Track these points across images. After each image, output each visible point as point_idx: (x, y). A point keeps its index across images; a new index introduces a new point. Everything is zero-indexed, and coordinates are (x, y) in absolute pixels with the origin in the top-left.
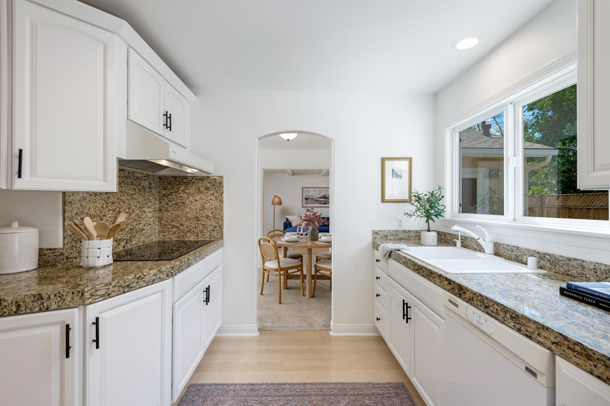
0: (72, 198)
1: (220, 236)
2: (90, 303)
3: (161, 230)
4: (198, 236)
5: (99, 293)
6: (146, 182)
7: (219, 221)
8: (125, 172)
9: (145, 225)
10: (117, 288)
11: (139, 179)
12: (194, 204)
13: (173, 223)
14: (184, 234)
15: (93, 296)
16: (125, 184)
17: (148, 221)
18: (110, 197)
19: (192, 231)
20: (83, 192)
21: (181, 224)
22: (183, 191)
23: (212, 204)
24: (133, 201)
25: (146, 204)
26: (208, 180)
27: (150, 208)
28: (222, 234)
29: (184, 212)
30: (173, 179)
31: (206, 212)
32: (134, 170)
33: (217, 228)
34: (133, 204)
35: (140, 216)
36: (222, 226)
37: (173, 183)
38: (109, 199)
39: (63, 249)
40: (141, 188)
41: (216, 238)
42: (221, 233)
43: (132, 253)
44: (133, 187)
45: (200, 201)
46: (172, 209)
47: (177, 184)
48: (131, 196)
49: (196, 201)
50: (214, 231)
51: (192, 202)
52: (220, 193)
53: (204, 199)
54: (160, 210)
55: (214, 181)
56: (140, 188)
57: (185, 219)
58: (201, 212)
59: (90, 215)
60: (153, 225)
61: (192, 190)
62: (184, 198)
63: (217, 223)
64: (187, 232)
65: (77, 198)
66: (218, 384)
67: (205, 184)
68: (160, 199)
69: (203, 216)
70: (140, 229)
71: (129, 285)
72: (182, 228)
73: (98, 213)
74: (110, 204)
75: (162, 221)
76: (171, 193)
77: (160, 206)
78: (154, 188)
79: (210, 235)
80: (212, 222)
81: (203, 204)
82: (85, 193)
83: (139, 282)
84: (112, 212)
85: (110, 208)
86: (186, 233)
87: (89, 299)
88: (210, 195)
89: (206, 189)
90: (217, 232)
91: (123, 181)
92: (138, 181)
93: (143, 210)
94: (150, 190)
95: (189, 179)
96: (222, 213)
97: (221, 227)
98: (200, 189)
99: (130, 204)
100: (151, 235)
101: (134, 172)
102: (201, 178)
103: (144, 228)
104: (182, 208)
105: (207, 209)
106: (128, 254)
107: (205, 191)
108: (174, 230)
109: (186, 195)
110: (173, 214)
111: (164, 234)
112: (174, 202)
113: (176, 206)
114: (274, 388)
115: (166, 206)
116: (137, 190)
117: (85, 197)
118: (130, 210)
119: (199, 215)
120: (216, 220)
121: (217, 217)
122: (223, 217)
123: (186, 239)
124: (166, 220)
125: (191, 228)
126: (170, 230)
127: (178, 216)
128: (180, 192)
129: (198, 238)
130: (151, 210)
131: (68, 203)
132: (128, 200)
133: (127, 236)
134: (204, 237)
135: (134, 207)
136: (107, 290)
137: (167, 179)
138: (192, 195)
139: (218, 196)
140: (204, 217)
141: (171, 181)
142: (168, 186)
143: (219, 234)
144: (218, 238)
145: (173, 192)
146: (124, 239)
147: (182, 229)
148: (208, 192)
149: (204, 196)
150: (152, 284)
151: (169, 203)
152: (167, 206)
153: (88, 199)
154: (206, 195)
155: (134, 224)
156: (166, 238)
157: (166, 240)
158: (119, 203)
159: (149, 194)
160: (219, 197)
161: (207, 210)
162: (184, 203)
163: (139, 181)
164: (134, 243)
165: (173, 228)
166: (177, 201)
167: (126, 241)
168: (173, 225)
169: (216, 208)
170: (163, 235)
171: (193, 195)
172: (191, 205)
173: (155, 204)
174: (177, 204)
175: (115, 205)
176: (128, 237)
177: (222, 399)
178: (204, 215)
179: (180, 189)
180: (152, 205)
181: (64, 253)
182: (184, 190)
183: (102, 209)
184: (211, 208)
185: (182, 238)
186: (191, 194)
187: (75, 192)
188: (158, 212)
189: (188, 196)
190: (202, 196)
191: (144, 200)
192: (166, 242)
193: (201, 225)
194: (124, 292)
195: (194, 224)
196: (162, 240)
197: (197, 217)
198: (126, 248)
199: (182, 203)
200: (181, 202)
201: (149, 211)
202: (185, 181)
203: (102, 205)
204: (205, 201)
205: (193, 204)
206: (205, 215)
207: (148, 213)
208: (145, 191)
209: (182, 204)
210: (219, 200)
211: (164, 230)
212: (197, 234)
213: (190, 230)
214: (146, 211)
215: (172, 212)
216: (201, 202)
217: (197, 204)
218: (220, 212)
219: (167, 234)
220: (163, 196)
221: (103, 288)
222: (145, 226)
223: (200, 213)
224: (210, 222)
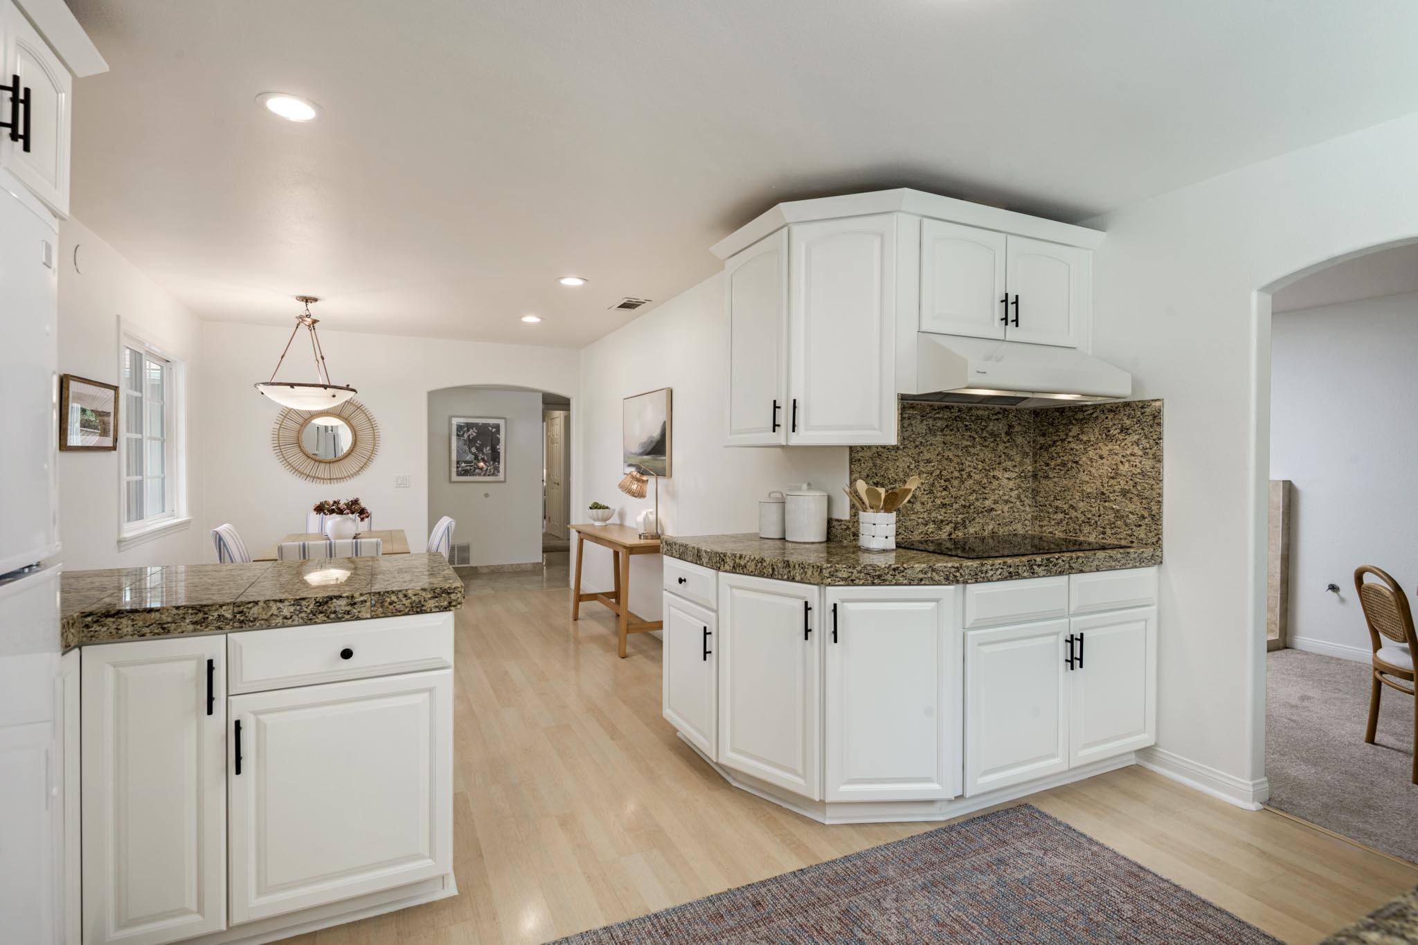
0: (860, 454)
1: (1154, 540)
2: (830, 585)
3: (1035, 514)
4: (1104, 533)
5: (840, 575)
6: (1000, 423)
7: (1152, 503)
8: (952, 411)
9: (996, 502)
10: (863, 574)
11: (982, 419)
12: (1098, 464)
13: (1058, 503)
14: (1078, 527)
15: (833, 575)
16: (952, 430)
17: (1005, 494)
18: (922, 452)
19: (1093, 521)
20: (877, 447)
21: (1072, 505)
22: (1076, 437)
23: (1134, 464)
24: (968, 458)
25: (999, 464)
26: (1127, 410)
27: (1009, 471)
28: (1158, 536)
29: (1078, 481)
30: (1058, 414)
31: (1121, 482)
32: (970, 405)
33: (1146, 520)
34: (967, 463)
35: (984, 484)
36: (1158, 517)
37: (1059, 422)
38: (921, 455)
39: (849, 522)
40: (987, 435)
41: (1144, 542)
42: (1156, 532)
43: (967, 548)
44: (969, 434)
45: (1110, 459)
46: (1056, 475)
47: (1066, 424)
48: (964, 451)
49: (1101, 457)
50: (1140, 526)
51: (1093, 460)
52: (1154, 440)
53: (1116, 454)
54: (1035, 476)
55: (1139, 413)
56: (984, 435)
57: (1079, 497)
58: (1112, 482)
59: (889, 478)
60: (1018, 503)
61: (1092, 435)
62: (1076, 453)
63: (1145, 508)
64: (1083, 522)
65: (869, 454)
66: (1074, 830)
67: (1120, 420)
68: (1035, 454)
69: (1114, 491)
70: (986, 509)
71: (881, 576)
72: (1073, 514)
73: (901, 476)
74: (922, 464)
75: (1037, 497)
76: (1054, 442)
77: (1035, 468)
78: (1021, 434)
79: (1131, 536)
80: (1135, 506)
81: (1116, 464)
82: (879, 448)
83: (895, 575)
84: (925, 475)
85: (923, 470)
86: (1080, 526)
87: (828, 578)
88: (1130, 445)
89: (1122, 431)
90: (1146, 529)
91: (947, 425)
92: (981, 423)
93: (992, 474)
94: (1008, 438)
95: (1089, 412)
96: (1158, 486)
97: (1156, 518)
98: (1109, 431)
99: (962, 464)
100: (1012, 522)
101: (971, 409)
102: (1112, 407)
103: (993, 506)
104: (1074, 472)
105: (1124, 476)
106: (958, 548)
107: (1121, 437)
108: (1058, 518)
109: (1082, 446)
110: (1057, 485)
111: (1041, 523)
112: (1059, 461)
113: (1062, 468)
114: (1187, 900)
115: (1044, 468)
116: (977, 439)
117: (880, 453)
118: (963, 473)
119: (1107, 488)
120: (1144, 501)
121: (1147, 494)
122: (1160, 495)
123: (1082, 538)
124: (1045, 495)
125: (1090, 516)
126: (1051, 516)
127: (1066, 488)
128: (1071, 439)
129: (1106, 539)
130: (1014, 475)
131: (855, 461)
132: (958, 456)
133: (957, 517)
134: (1117, 539)
135: (971, 469)
136: (850, 574)
137: (1047, 415)
138: (1092, 445)
139: (1148, 446)
140: (1117, 494)
141: (1054, 419)
142: (1049, 429)
143: (1150, 535)
144: (1147, 542)
145: (1057, 441)
146: (951, 522)
147: (1073, 516)
148: (1127, 437)
149: (1118, 447)
150: (918, 585)
151: (1050, 462)
152: (1047, 468)
153: (884, 455)
154: (1123, 444)
155: (973, 497)
156: (1045, 532)
157: (1044, 534)
158: (940, 461)
159: (1008, 445)
160: (1151, 449)
161: (1124, 478)
162: (1077, 462)
163: (983, 424)
164: (972, 530)
165: (1056, 512)
166: (1065, 458)
167: (953, 525)
168: (1057, 507)
169: (1143, 474)
170: (1040, 526)
171: (1096, 446)
172: (1092, 467)
173: (1021, 464)
174: (1064, 464)
175: (933, 464)
176: (958, 519)
177: (1060, 849)
178: (1117, 488)
179: (1071, 434)
180: (1015, 466)
181: (850, 527)
182: (1078, 434)
183: (908, 470)
184: (1133, 474)
185: (1074, 535)
186: (1092, 443)
187: (866, 446)
188: (1031, 480)
189: (1085, 449)
190: (1114, 447)
191: (995, 457)
192: (1044, 539)
193: (1111, 512)
194: (873, 584)
195: (1097, 508)
196: (1038, 533)
197: (1103, 493)
198: (953, 536)
199: (1075, 462)
200: (1072, 461)
201: (1007, 476)
202: (1080, 416)
203: (908, 464)
204: (1119, 458)
205: (1094, 464)
206: (1119, 490)
207: (1005, 481)
208: (998, 439)
209: (1074, 465)
210: (1151, 456)
211: (1042, 515)
212: (1102, 529)
213: (1089, 519)
214: (1000, 476)
215: (1056, 480)
216: (1112, 459)
217: (1103, 464)
218: (1154, 483)
219: (1045, 523)
220: (1041, 448)
221: (845, 569)
222: (998, 503)
223: (1110, 484)
224: (1130, 505)
